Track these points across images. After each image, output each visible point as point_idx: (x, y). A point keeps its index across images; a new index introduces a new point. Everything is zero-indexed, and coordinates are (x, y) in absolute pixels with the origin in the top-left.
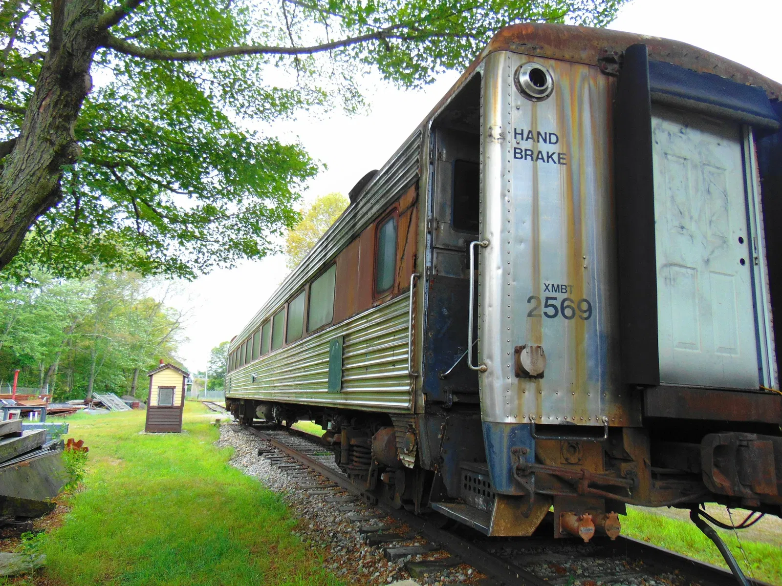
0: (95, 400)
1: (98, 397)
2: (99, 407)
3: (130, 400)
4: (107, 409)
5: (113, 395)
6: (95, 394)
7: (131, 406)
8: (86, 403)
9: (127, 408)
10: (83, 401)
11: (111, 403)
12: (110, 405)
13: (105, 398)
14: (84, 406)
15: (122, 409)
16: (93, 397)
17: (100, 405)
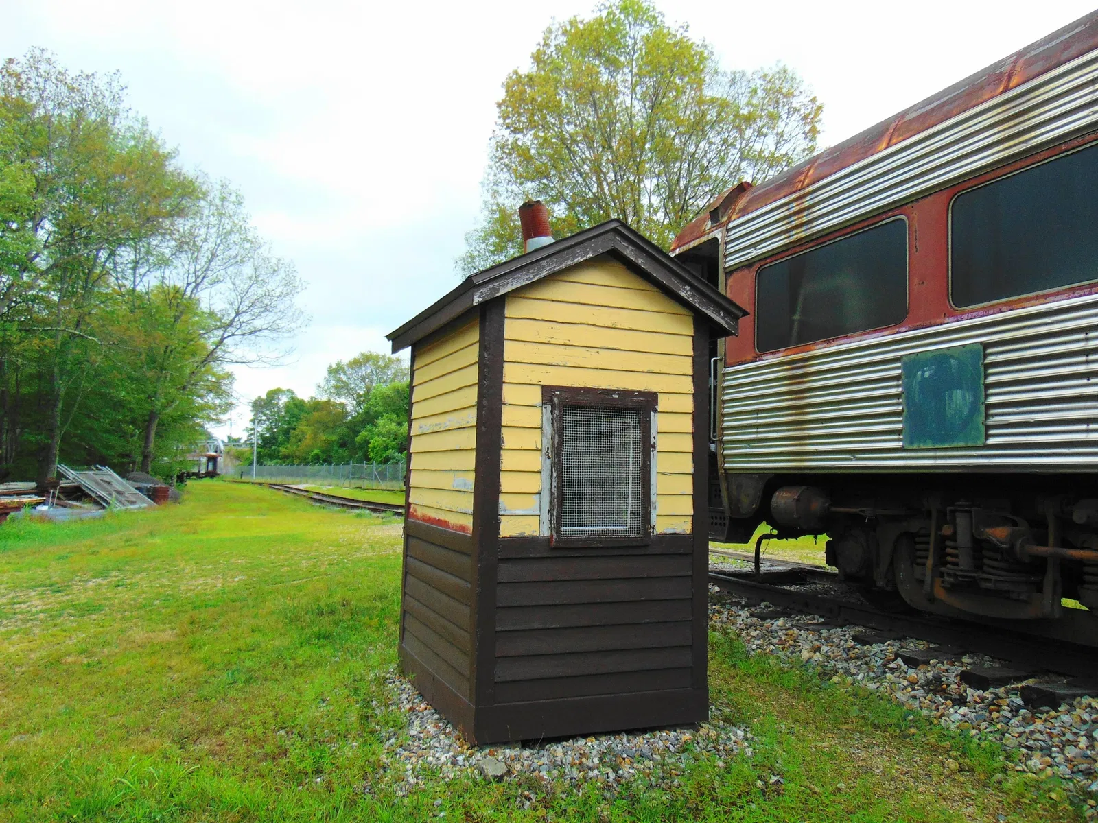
0: (64, 483)
1: (73, 477)
2: (78, 499)
3: (147, 481)
4: (97, 503)
5: (107, 470)
6: (63, 468)
7: (149, 496)
8: (41, 491)
9: (144, 502)
10: (33, 485)
11: (104, 489)
12: (102, 494)
13: (88, 478)
14: (36, 498)
15: (133, 503)
16: (61, 476)
17: (77, 493)
